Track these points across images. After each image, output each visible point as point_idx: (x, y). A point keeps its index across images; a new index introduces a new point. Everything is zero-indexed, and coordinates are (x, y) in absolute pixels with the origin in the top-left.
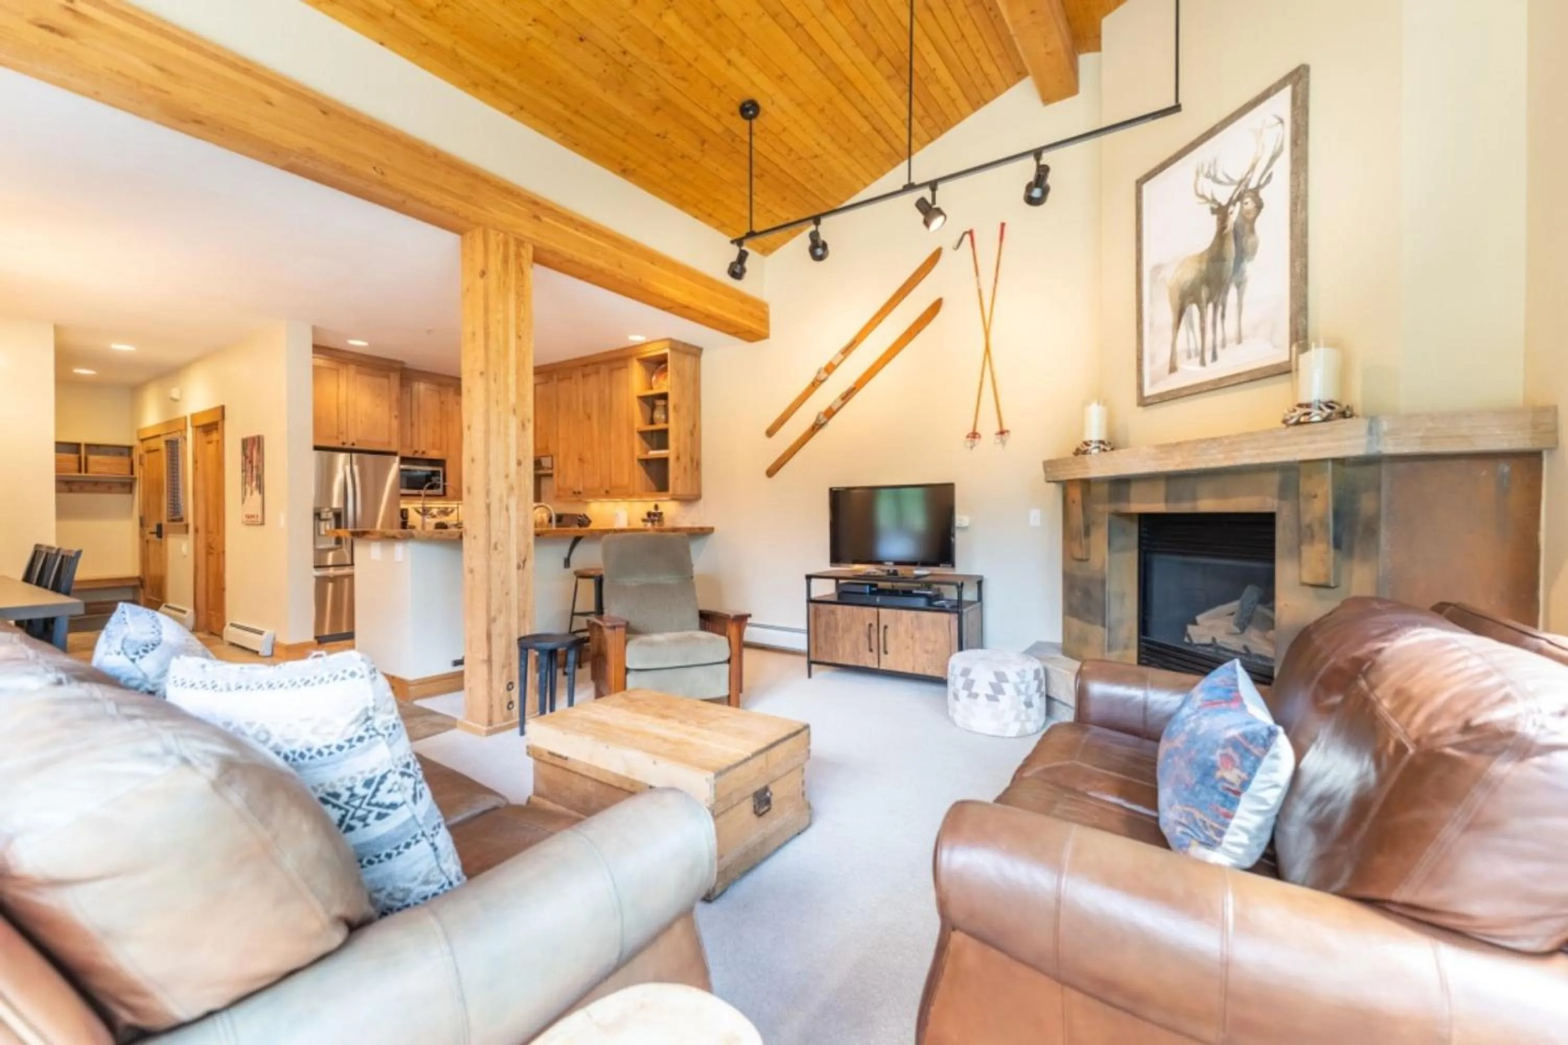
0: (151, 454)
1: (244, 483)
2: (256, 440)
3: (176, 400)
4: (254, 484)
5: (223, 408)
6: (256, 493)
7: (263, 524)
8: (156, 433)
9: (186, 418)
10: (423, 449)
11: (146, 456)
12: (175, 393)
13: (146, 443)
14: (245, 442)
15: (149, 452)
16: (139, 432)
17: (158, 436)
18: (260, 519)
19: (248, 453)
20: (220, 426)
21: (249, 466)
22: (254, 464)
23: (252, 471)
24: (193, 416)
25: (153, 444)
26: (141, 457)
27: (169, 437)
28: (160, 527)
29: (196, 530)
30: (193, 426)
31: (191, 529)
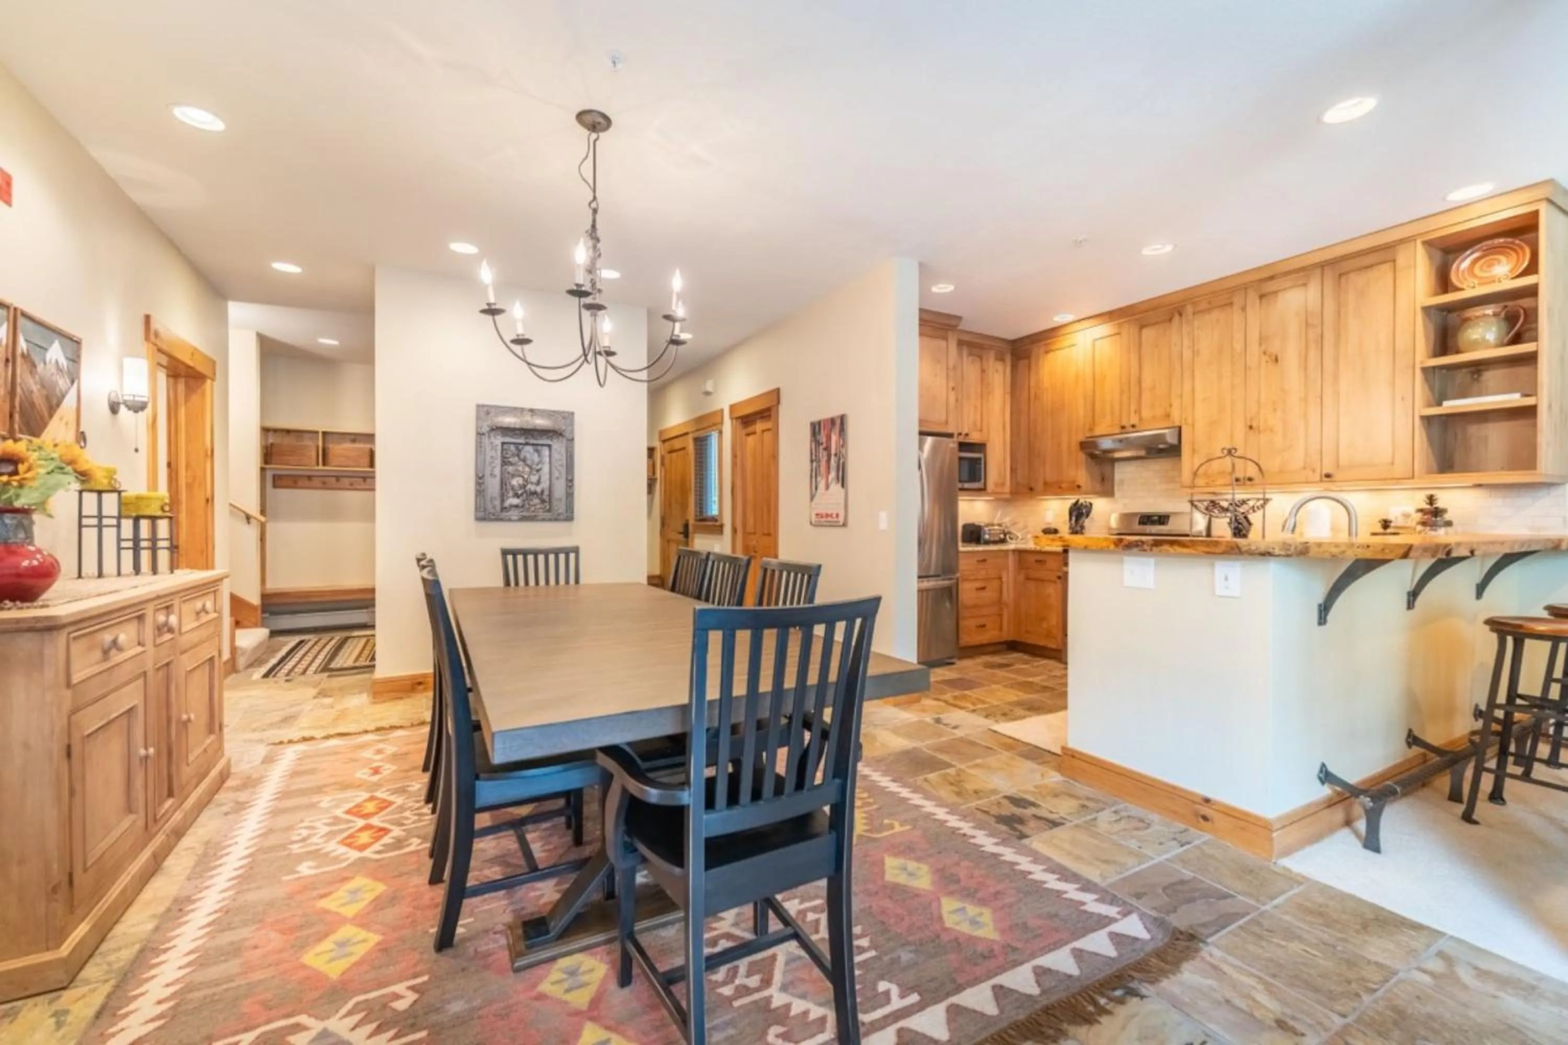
0: (674, 455)
1: (814, 474)
2: (838, 422)
3: (708, 393)
4: (833, 474)
5: (777, 392)
6: (836, 488)
7: (844, 525)
8: (684, 431)
9: (722, 411)
10: (966, 431)
11: (668, 457)
12: (709, 386)
13: (667, 444)
14: (816, 428)
15: (671, 452)
16: (661, 433)
17: (686, 434)
18: (841, 519)
19: (823, 439)
20: (773, 413)
21: (823, 455)
22: (833, 452)
23: (829, 461)
24: (732, 407)
25: (677, 444)
26: (663, 458)
27: (697, 434)
28: (686, 526)
29: (734, 531)
30: (732, 419)
31: (727, 530)
